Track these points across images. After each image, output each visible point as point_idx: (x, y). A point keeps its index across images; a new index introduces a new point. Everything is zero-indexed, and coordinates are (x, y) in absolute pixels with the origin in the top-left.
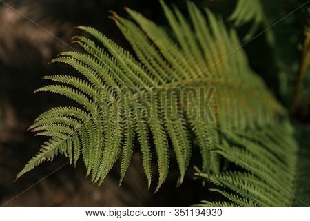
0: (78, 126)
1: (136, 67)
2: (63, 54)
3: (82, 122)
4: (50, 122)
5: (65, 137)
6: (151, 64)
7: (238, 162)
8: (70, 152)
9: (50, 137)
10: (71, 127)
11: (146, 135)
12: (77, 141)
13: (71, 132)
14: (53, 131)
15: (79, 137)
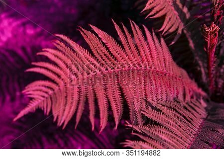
0: (51, 92)
1: (92, 59)
2: (43, 50)
3: (54, 90)
5: (42, 99)
6: (102, 58)
7: (154, 119)
8: (45, 107)
10: (46, 93)
13: (46, 95)
15: (51, 98)
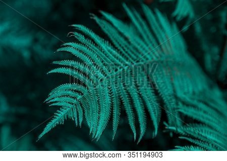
0: (79, 97)
1: (114, 52)
3: (82, 94)
4: (59, 95)
5: (71, 106)
6: (124, 50)
8: (76, 117)
9: (61, 107)
10: (75, 98)
11: (128, 101)
12: (79, 108)
13: (75, 101)
14: (62, 102)
15: (81, 105)
